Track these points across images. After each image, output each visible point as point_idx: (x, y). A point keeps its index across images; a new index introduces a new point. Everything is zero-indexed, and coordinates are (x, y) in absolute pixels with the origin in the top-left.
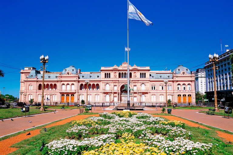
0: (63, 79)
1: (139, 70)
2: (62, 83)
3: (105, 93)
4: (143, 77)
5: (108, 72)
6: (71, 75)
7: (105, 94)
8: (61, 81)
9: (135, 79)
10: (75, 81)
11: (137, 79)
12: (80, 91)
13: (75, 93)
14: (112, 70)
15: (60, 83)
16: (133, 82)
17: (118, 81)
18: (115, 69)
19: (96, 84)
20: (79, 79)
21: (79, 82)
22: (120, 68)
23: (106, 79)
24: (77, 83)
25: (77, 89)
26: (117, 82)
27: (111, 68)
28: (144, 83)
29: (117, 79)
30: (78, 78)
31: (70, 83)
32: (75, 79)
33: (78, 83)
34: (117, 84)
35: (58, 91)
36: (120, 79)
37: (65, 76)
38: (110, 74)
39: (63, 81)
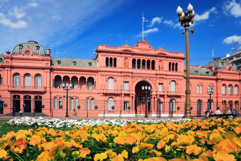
0: (15, 63)
1: (167, 57)
2: (14, 71)
3: (106, 95)
4: (173, 70)
5: (113, 56)
6: (34, 57)
7: (107, 97)
8: (12, 67)
9: (161, 72)
10: (43, 69)
11: (165, 73)
12: (53, 89)
13: (45, 92)
14: (121, 53)
15: (9, 72)
16: (158, 76)
17: (132, 73)
18: (127, 51)
19: (87, 77)
20: (52, 66)
21: (52, 70)
22: (135, 51)
23: (107, 69)
24: (48, 74)
25: (48, 85)
26: (130, 75)
27: (119, 49)
28: (175, 80)
29: (131, 70)
30: (49, 63)
31: (33, 73)
32: (43, 64)
33: (50, 73)
34: (129, 79)
35: (6, 88)
36: (134, 71)
37: (21, 56)
38: (115, 59)
39: (16, 68)
